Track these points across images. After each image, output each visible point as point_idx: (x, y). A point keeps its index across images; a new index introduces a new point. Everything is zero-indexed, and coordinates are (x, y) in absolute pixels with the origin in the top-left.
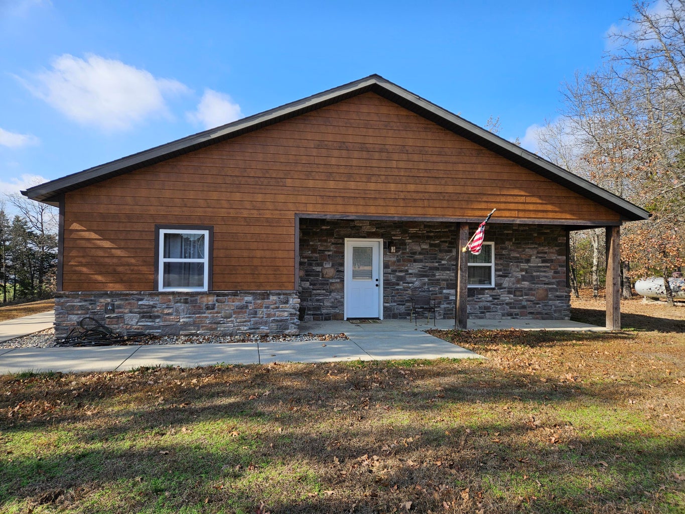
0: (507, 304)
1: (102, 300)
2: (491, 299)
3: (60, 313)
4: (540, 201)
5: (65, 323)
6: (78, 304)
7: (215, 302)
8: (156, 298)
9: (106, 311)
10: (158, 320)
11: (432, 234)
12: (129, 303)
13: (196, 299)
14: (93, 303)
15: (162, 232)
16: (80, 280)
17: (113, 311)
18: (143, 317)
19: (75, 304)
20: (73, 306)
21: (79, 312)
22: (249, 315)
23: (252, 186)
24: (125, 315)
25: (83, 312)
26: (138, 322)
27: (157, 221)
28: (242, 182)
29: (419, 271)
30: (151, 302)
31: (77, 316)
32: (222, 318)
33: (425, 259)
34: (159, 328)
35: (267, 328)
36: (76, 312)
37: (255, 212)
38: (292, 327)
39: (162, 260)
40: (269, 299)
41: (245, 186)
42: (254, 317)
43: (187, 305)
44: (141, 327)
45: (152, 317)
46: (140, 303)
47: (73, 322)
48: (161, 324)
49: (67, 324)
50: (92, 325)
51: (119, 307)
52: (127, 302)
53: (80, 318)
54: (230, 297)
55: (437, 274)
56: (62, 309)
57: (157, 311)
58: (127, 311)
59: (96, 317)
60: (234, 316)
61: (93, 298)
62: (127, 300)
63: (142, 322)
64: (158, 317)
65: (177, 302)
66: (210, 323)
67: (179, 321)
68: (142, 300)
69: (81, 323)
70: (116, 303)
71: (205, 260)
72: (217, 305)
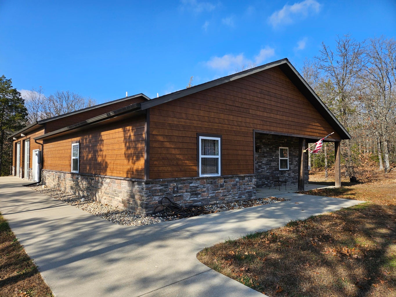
0: (292, 177)
1: (172, 185)
2: (288, 175)
3: (149, 196)
4: (323, 129)
5: (152, 202)
6: (159, 188)
7: (224, 183)
8: (198, 182)
9: (174, 192)
10: (199, 196)
12: (186, 186)
13: (216, 181)
14: (166, 186)
15: (201, 138)
16: (159, 171)
17: (177, 192)
18: (192, 195)
19: (157, 188)
20: (156, 190)
21: (160, 194)
22: (237, 189)
23: (236, 112)
24: (184, 194)
25: (162, 193)
26: (190, 198)
27: (198, 131)
28: (233, 109)
29: (266, 162)
30: (196, 184)
31: (158, 197)
32: (227, 192)
33: (268, 156)
34: (199, 201)
35: (244, 197)
36: (157, 194)
37: (238, 127)
38: (253, 195)
39: (201, 156)
40: (245, 179)
41: (234, 111)
42: (239, 191)
43: (212, 185)
44: (192, 201)
45: (197, 194)
46: (191, 185)
47: (156, 201)
48: (201, 198)
49: (152, 203)
50: (166, 202)
51: (181, 189)
52: (184, 185)
53: (160, 198)
54: (229, 179)
55: (272, 164)
56: (150, 193)
57: (199, 190)
58: (184, 191)
59: (169, 197)
60: (232, 190)
61: (166, 183)
62: (184, 183)
63: (192, 198)
64: (199, 194)
65: (208, 184)
66: (222, 196)
67: (209, 196)
68: (191, 183)
69: (160, 202)
70: (179, 186)
71: (219, 157)
72: (224, 184)
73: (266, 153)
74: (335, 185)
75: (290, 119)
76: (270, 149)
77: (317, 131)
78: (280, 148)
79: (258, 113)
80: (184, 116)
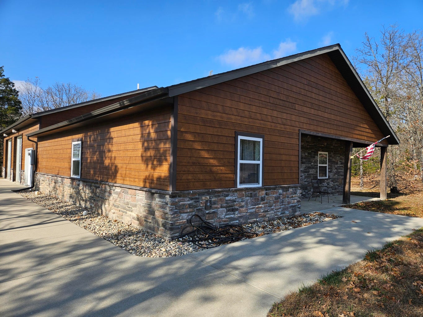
0: (331, 187)
1: (204, 198)
2: (327, 185)
3: (175, 213)
5: (179, 221)
6: (187, 202)
7: (265, 195)
8: (236, 194)
9: (206, 208)
10: (237, 213)
11: (309, 147)
12: (221, 199)
13: (256, 193)
14: (197, 200)
15: (240, 138)
16: (188, 180)
17: (211, 207)
18: (228, 211)
19: (186, 203)
20: (184, 205)
21: (188, 210)
22: (280, 204)
23: (281, 107)
24: (218, 210)
25: (191, 210)
26: (226, 215)
27: (237, 129)
28: (278, 103)
29: (304, 169)
30: (234, 197)
31: (186, 214)
32: (269, 207)
33: (306, 162)
34: (236, 219)
35: (288, 212)
36: (185, 211)
37: (282, 126)
38: (298, 210)
39: (240, 161)
40: (289, 191)
41: (279, 106)
42: (282, 205)
43: (252, 198)
44: (227, 219)
45: (234, 210)
46: (227, 198)
47: (184, 220)
48: (239, 215)
49: (180, 223)
50: (197, 221)
51: (215, 203)
52: (219, 198)
53: (189, 215)
54: (272, 190)
55: (310, 171)
56: (176, 209)
57: (237, 205)
58: (219, 206)
59: (200, 214)
60: (274, 205)
61: (197, 196)
62: (219, 196)
63: (228, 215)
64: (237, 210)
65: (247, 197)
66: (263, 212)
67: (247, 212)
68: (227, 196)
69: (189, 221)
70: (213, 199)
71: (260, 162)
72: (266, 197)
73: (305, 158)
74: (379, 197)
75: (338, 118)
76: (309, 153)
77: (365, 134)
78: (319, 152)
79: (305, 109)
80: (220, 108)
